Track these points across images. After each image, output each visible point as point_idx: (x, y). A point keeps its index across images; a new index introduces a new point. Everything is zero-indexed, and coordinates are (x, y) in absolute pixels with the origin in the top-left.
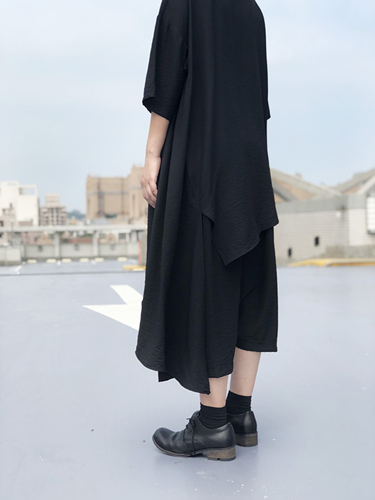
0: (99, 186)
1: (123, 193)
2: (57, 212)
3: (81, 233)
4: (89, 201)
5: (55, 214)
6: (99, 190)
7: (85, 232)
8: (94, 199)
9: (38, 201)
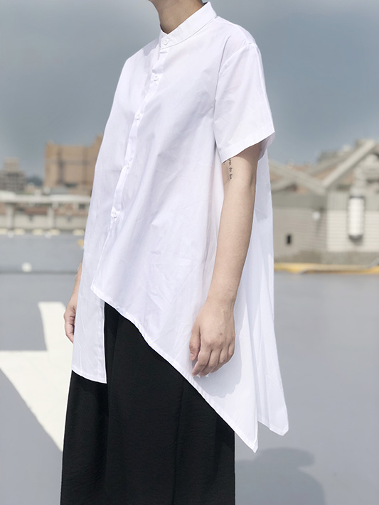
4: (48, 170)
6: (59, 159)
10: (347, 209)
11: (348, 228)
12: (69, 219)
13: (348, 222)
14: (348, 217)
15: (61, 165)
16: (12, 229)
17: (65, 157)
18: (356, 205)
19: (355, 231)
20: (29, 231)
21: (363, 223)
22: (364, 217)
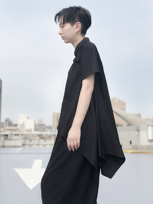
0: (58, 116)
5: (41, 127)
6: (58, 118)
9: (35, 122)
10: (147, 130)
11: (148, 137)
13: (148, 135)
14: (147, 133)
16: (38, 145)
18: (150, 128)
19: (150, 138)
20: (44, 145)
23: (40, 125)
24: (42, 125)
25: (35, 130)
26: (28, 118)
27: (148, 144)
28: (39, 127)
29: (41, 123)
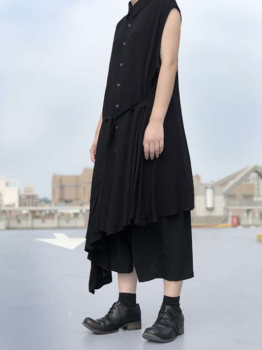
0: (61, 181)
1: (77, 186)
2: (32, 198)
3: (47, 212)
4: (54, 191)
5: (31, 200)
6: (60, 184)
7: (50, 211)
8: (58, 190)
9: (19, 191)
10: (205, 195)
11: (206, 204)
12: (68, 221)
13: (206, 201)
14: (206, 198)
15: (62, 188)
17: (64, 183)
18: (209, 192)
19: (209, 205)
21: (214, 201)
22: (214, 198)
23: (28, 197)
24: (33, 197)
25: (20, 205)
26: (7, 184)
27: (207, 214)
28: (27, 200)
29: (30, 194)
